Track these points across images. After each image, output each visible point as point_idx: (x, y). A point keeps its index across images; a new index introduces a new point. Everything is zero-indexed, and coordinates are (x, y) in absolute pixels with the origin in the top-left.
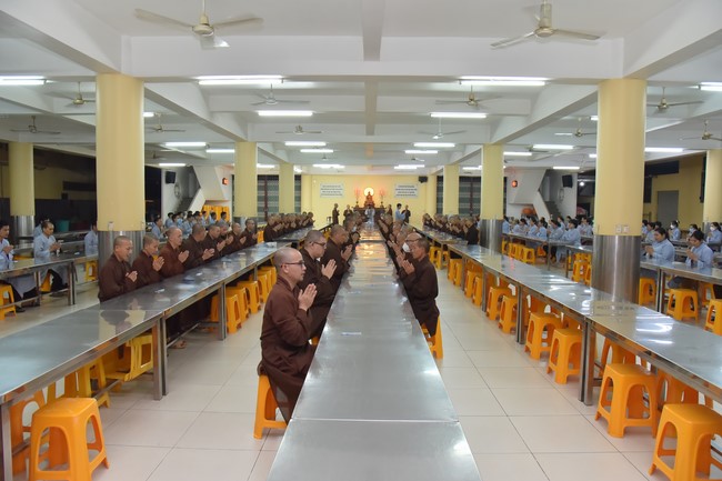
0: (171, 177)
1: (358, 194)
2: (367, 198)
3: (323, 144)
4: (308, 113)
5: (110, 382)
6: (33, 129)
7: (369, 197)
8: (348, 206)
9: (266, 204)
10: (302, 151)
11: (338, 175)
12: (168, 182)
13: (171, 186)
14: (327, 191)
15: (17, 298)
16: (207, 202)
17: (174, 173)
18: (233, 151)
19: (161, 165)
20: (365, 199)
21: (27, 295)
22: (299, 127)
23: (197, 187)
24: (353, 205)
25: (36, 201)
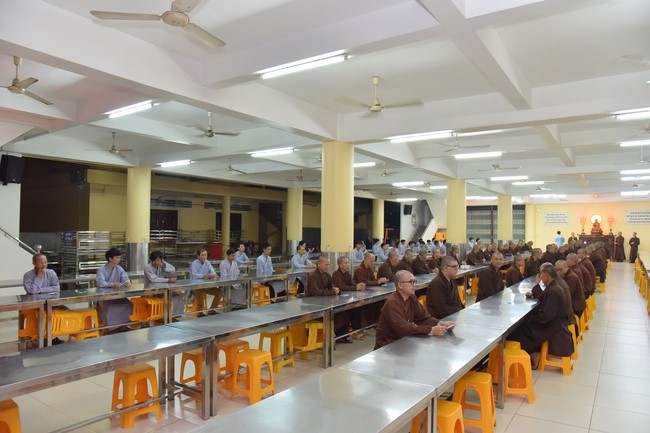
0: (408, 210)
1: (583, 221)
2: (595, 225)
3: (526, 177)
4: (498, 154)
5: (295, 350)
6: (300, 178)
7: (596, 225)
8: (573, 234)
9: (492, 232)
10: (514, 184)
11: (562, 203)
12: (406, 213)
13: (409, 217)
14: (550, 219)
15: (272, 295)
16: (439, 230)
17: (411, 206)
18: (445, 187)
19: (398, 200)
20: (592, 227)
21: (280, 294)
22: (496, 166)
23: (431, 217)
24: (578, 233)
25: (304, 229)
